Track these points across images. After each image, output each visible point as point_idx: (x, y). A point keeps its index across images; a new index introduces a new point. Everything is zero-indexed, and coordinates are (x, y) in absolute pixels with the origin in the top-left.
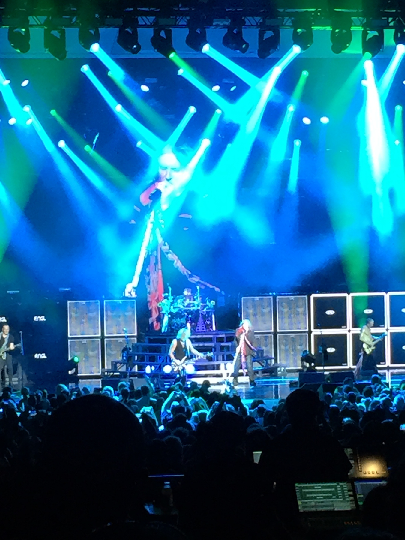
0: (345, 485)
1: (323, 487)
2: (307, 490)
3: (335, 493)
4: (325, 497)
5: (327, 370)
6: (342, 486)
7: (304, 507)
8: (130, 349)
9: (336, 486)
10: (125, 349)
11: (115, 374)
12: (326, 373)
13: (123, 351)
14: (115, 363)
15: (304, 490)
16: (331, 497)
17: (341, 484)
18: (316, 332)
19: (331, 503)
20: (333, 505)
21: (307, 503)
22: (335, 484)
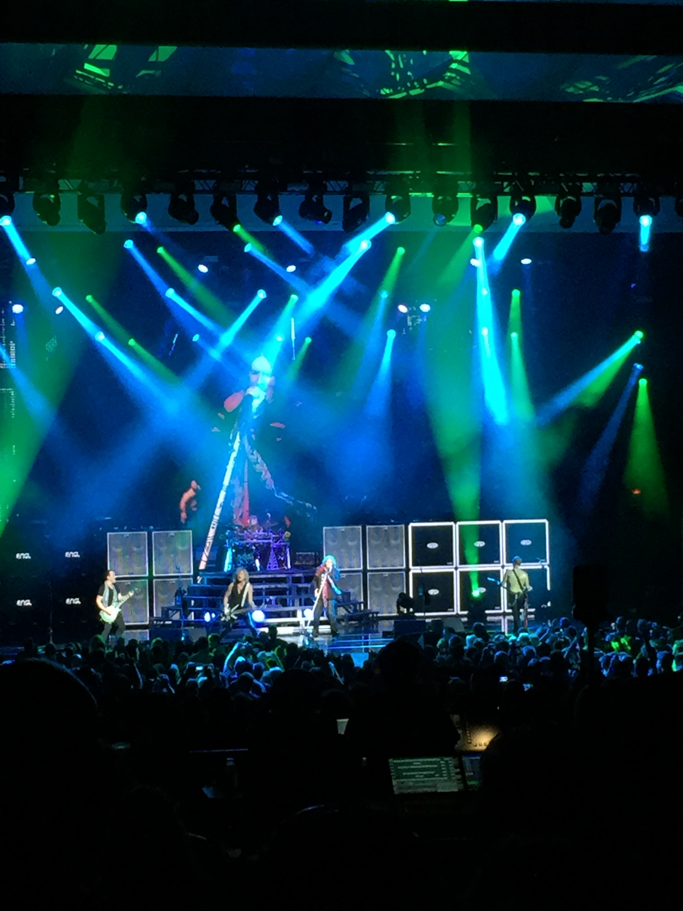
0: (451, 761)
1: (423, 763)
2: (403, 767)
3: (439, 770)
4: (426, 776)
5: (430, 616)
6: (447, 761)
7: (400, 788)
8: (185, 592)
9: (439, 761)
10: (179, 592)
11: (167, 623)
12: (427, 620)
13: (176, 595)
14: (166, 609)
15: (399, 768)
16: (433, 776)
17: (446, 759)
18: (415, 570)
19: (432, 783)
20: (435, 786)
21: (403, 783)
22: (438, 759)
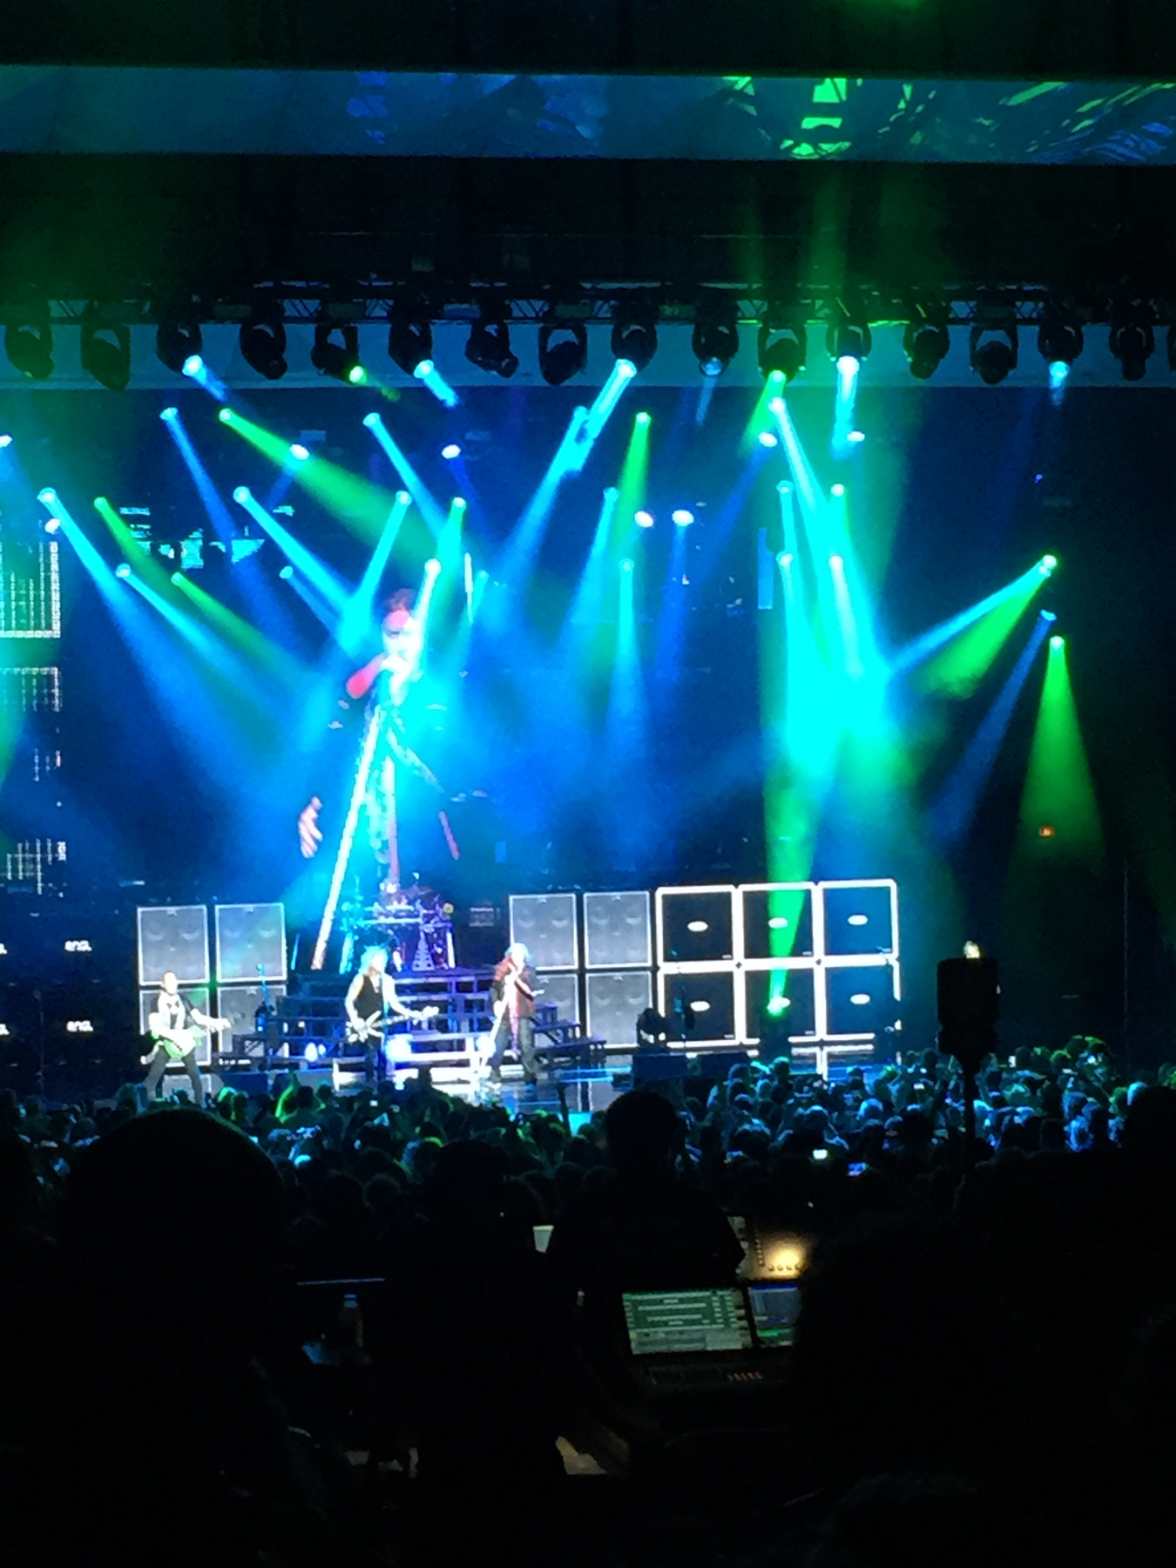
0: (730, 1297)
1: (681, 1301)
2: (648, 1308)
3: (708, 1313)
4: (687, 1322)
5: (692, 1048)
6: (722, 1297)
7: (641, 1344)
8: (272, 1009)
10: (262, 1010)
11: (242, 1062)
12: (691, 1055)
13: (257, 1015)
14: (239, 1040)
15: (641, 1308)
16: (698, 1322)
18: (668, 968)
19: (698, 1335)
20: (702, 1340)
21: (647, 1335)
